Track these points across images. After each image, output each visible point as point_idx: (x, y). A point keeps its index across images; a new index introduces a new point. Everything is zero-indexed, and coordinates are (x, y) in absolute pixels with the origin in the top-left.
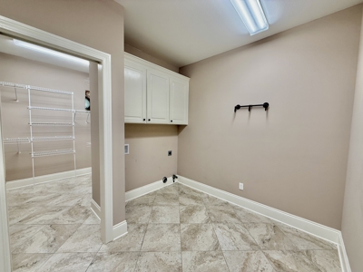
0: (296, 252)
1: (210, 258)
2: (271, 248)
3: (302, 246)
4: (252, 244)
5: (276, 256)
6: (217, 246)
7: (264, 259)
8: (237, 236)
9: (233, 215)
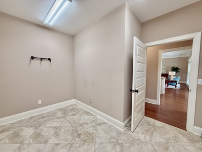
0: (72, 110)
1: (59, 131)
2: (67, 114)
3: (71, 108)
4: (63, 117)
5: (71, 114)
6: (56, 128)
7: (70, 117)
8: (56, 120)
9: (43, 117)
